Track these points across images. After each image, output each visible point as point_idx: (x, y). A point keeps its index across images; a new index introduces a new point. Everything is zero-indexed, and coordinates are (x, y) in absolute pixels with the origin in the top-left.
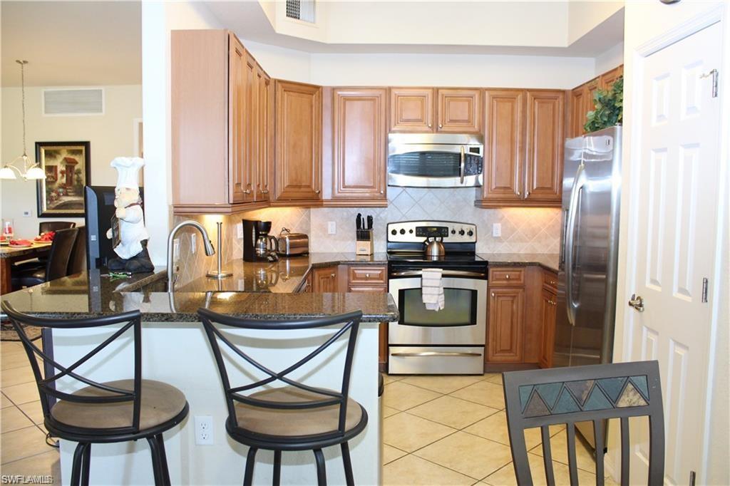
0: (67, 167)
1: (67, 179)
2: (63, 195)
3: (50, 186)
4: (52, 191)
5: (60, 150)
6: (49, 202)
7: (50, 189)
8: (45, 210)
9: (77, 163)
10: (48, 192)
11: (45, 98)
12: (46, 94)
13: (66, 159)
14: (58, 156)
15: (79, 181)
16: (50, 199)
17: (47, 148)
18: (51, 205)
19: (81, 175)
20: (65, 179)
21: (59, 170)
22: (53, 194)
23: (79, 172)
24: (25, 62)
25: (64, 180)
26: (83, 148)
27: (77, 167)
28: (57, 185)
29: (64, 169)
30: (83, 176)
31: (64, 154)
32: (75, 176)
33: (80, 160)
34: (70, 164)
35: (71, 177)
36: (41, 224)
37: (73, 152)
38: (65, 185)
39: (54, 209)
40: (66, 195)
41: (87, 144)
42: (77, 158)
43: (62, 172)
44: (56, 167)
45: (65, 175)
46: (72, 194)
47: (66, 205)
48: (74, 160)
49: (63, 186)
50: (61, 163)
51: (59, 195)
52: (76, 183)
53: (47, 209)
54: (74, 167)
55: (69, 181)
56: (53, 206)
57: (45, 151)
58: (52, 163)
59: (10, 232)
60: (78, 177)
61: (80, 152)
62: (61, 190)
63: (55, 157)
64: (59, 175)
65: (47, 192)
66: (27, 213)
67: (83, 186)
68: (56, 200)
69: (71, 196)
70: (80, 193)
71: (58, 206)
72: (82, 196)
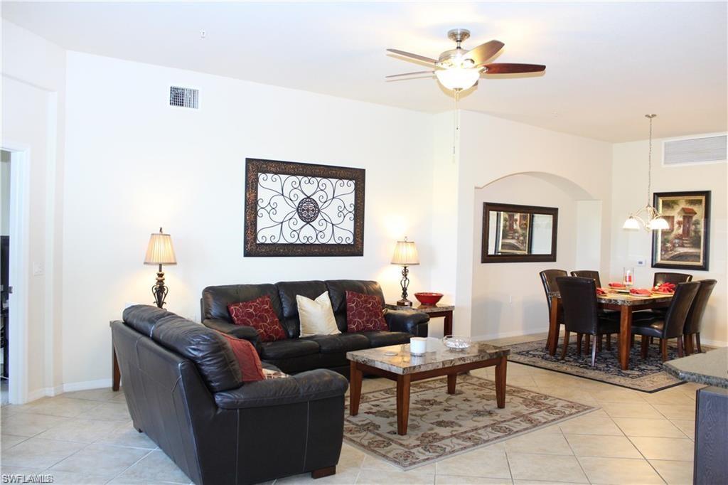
0: (684, 217)
1: (683, 230)
2: (679, 246)
3: (666, 237)
4: (668, 242)
5: (677, 201)
6: (663, 253)
7: (665, 239)
8: (659, 260)
9: (696, 213)
10: (664, 243)
11: (665, 149)
12: (666, 145)
13: (683, 210)
14: (675, 206)
15: (697, 232)
16: (665, 249)
17: (665, 199)
18: (665, 256)
19: (698, 226)
20: (682, 229)
21: (676, 220)
22: (669, 245)
23: (697, 223)
24: (653, 116)
25: (681, 231)
26: (703, 198)
27: (694, 219)
28: (672, 236)
29: (681, 219)
30: (702, 228)
31: (682, 203)
32: (693, 227)
33: (699, 210)
34: (688, 215)
35: (689, 228)
36: (656, 274)
37: (692, 202)
38: (681, 235)
39: (668, 260)
40: (682, 246)
41: (707, 194)
42: (695, 208)
43: (679, 223)
44: (673, 217)
45: (682, 226)
46: (689, 245)
47: (681, 257)
48: (693, 210)
49: (679, 237)
50: (679, 213)
51: (674, 246)
52: (693, 234)
53: (662, 259)
54: (692, 217)
55: (686, 232)
56: (668, 257)
57: (663, 201)
58: (669, 213)
59: (630, 281)
60: (696, 228)
61: (700, 202)
62: (677, 241)
63: (673, 207)
64: (676, 226)
65: (662, 242)
66: (641, 263)
67: (700, 237)
68: (671, 250)
69: (687, 247)
70: (697, 245)
71: (672, 257)
72: (700, 248)
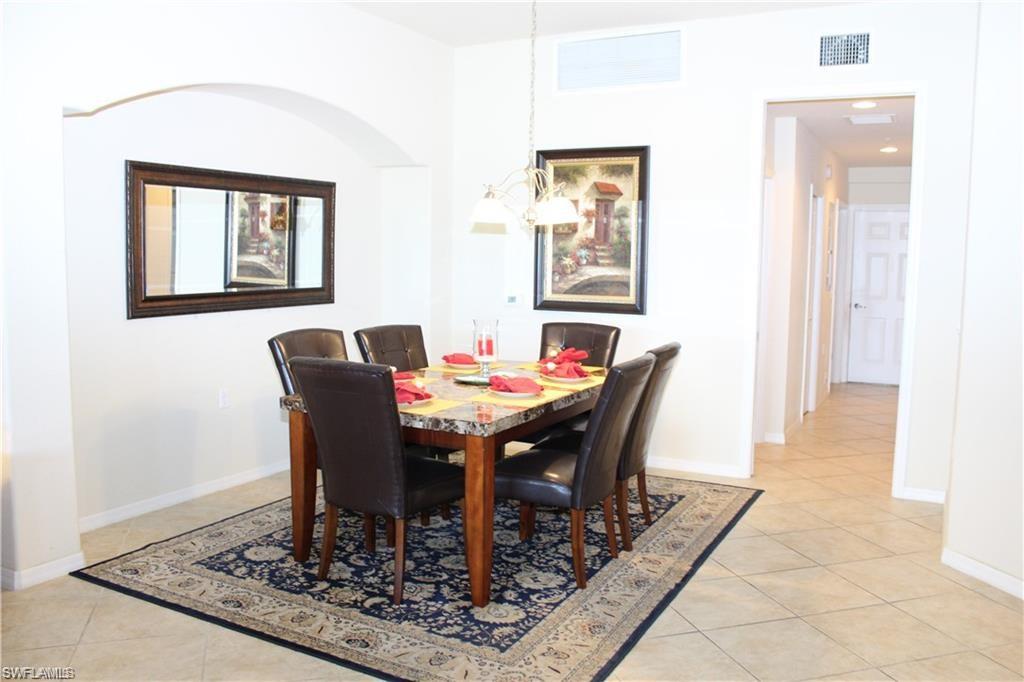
0: (598, 202)
1: (597, 231)
2: (589, 263)
3: (561, 244)
4: (566, 255)
5: (584, 167)
6: (557, 278)
7: (562, 249)
8: (549, 295)
9: (621, 194)
10: (558, 256)
11: (559, 58)
13: (597, 186)
14: (581, 180)
15: (623, 233)
16: (560, 271)
17: (560, 162)
18: (561, 285)
19: (626, 221)
20: (593, 227)
21: (581, 209)
22: (568, 261)
23: (623, 214)
25: (591, 232)
26: (635, 161)
27: (619, 204)
28: (575, 241)
29: (592, 206)
30: (632, 222)
31: (595, 172)
32: (615, 223)
33: (628, 186)
34: (605, 196)
35: (607, 225)
36: (546, 327)
37: (614, 171)
38: (592, 241)
39: (566, 293)
40: (595, 263)
41: (642, 152)
42: (620, 183)
43: (588, 214)
44: (576, 202)
45: (594, 220)
46: (607, 261)
47: (592, 286)
48: (614, 186)
49: (589, 245)
50: (587, 194)
51: (578, 264)
52: (616, 237)
53: (554, 292)
54: (613, 201)
55: (603, 233)
56: (566, 287)
57: (555, 168)
58: (568, 194)
59: (490, 352)
60: (622, 226)
61: (628, 169)
62: (584, 252)
63: (575, 182)
64: (582, 221)
65: (555, 255)
66: (512, 299)
67: (629, 245)
68: (572, 273)
69: (603, 265)
70: (622, 260)
71: (575, 286)
72: (629, 266)
